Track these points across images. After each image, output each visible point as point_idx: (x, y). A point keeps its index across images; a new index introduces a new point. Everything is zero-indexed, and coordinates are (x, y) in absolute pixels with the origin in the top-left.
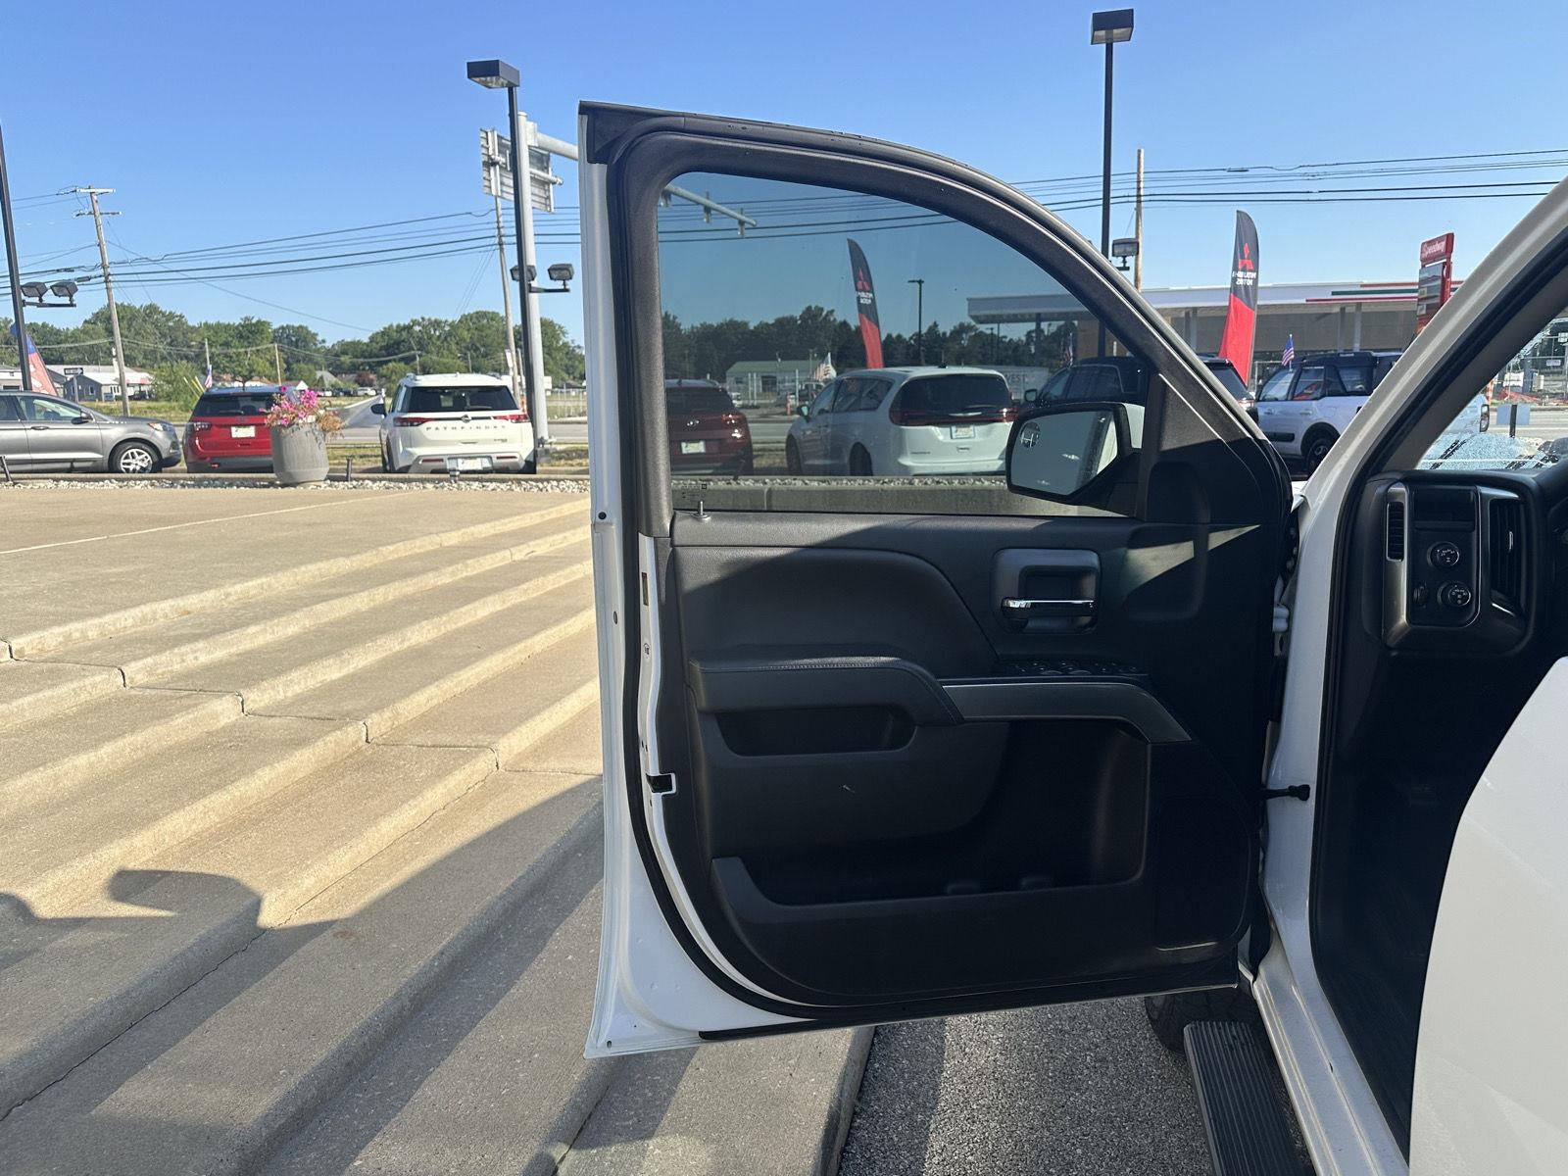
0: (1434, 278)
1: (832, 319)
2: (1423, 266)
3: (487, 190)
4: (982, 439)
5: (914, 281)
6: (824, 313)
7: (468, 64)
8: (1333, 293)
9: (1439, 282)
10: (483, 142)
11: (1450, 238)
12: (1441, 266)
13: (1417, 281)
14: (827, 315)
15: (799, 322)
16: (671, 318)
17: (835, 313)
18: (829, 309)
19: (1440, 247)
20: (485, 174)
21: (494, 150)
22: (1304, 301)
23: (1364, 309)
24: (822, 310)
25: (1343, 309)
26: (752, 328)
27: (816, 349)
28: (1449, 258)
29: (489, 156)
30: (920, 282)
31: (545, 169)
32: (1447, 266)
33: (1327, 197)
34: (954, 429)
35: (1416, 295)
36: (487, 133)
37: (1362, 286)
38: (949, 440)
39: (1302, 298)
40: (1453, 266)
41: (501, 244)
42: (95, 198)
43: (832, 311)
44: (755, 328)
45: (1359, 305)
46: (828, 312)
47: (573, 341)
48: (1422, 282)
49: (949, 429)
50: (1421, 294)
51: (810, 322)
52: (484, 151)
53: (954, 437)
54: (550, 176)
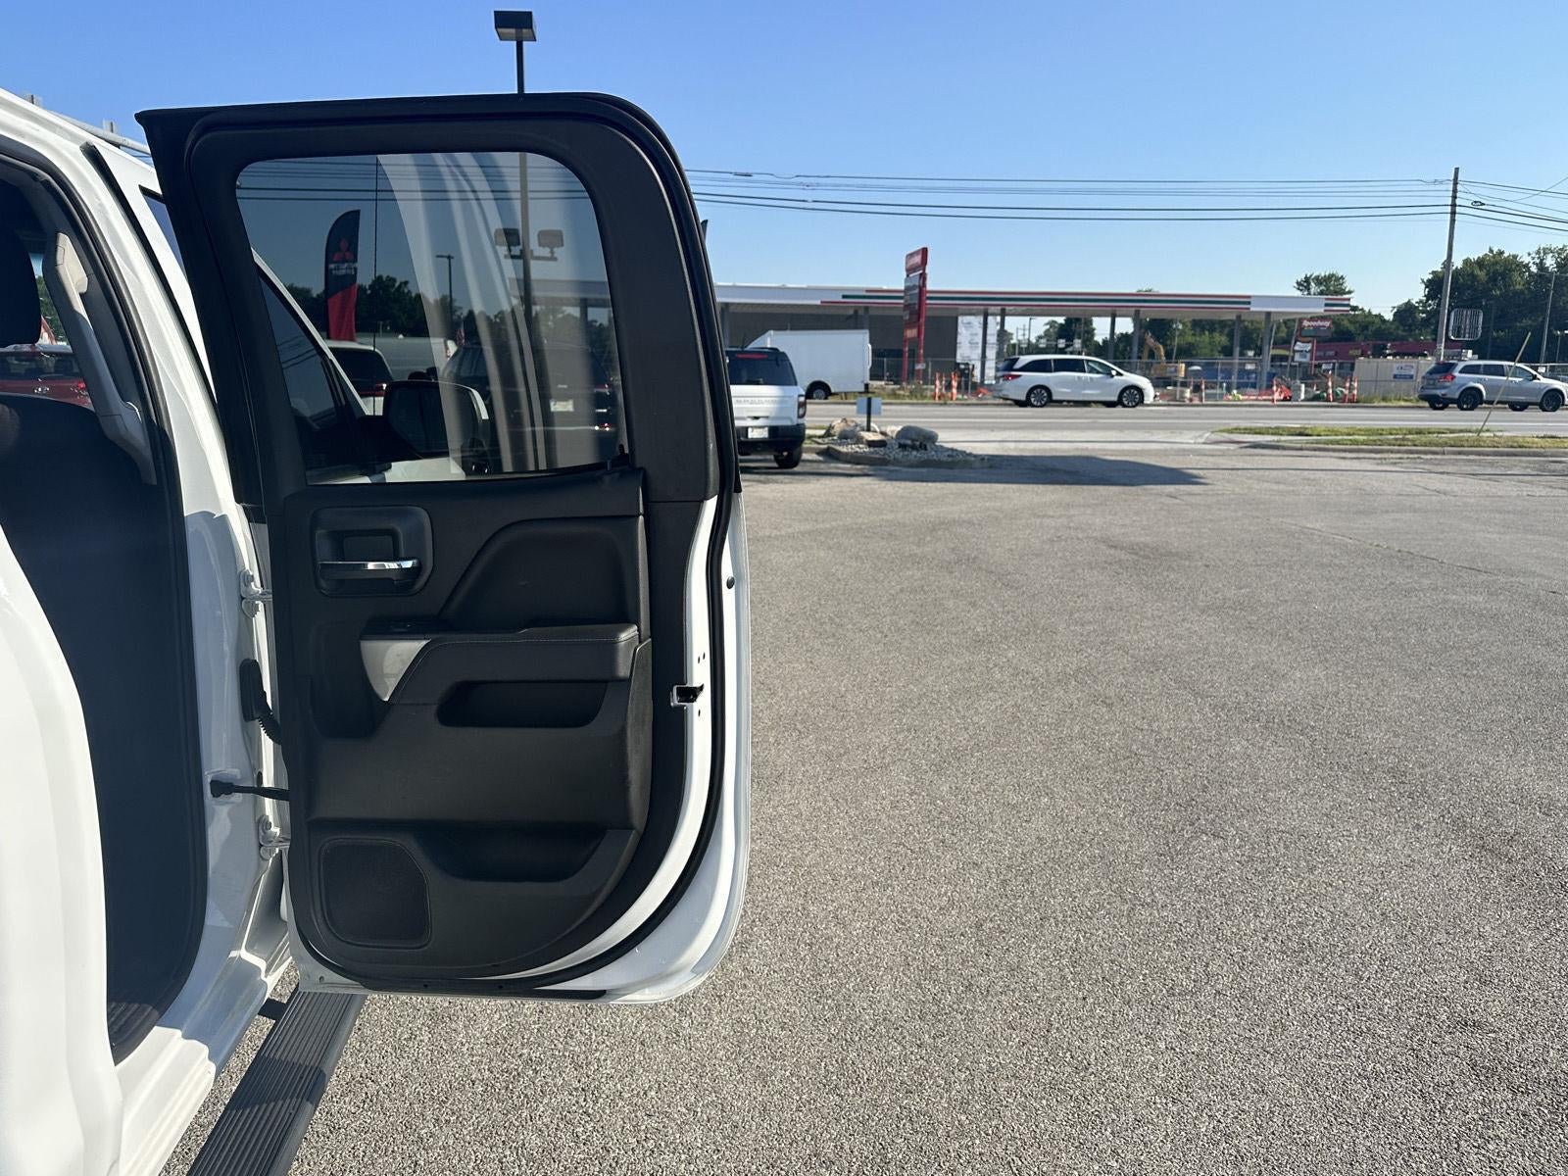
0: (914, 287)
1: (406, 291)
2: (908, 276)
5: (442, 256)
6: (397, 284)
8: (844, 297)
9: (917, 291)
11: (924, 251)
12: (918, 277)
13: (903, 288)
14: (400, 286)
15: (369, 292)
17: (409, 285)
18: (403, 280)
19: (918, 259)
22: (818, 302)
23: (871, 312)
24: (394, 280)
25: (856, 312)
26: (315, 296)
27: (388, 322)
28: (924, 270)
30: (449, 257)
32: (923, 276)
33: (818, 207)
35: (902, 301)
37: (867, 291)
39: (816, 299)
40: (928, 277)
43: (406, 283)
44: (318, 295)
45: (867, 308)
46: (401, 283)
48: (907, 289)
50: (906, 301)
51: (381, 292)
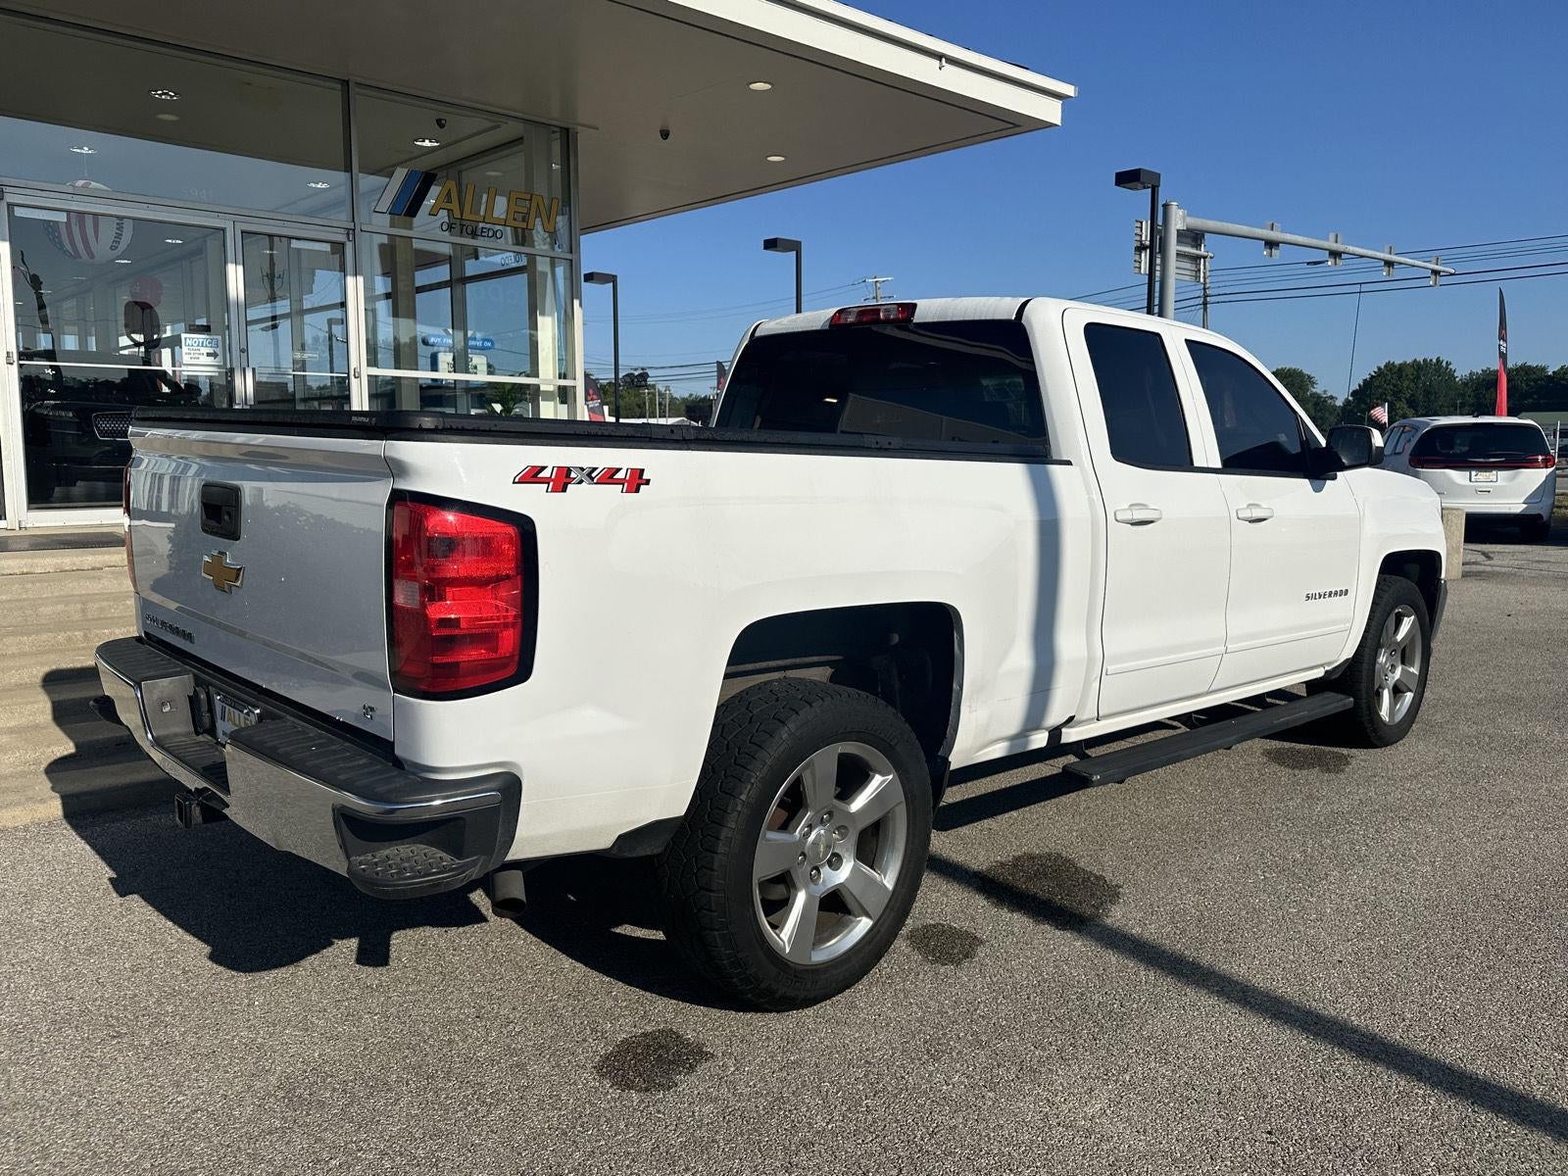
3: (1137, 270)
4: (1505, 484)
7: (1117, 174)
10: (1138, 231)
16: (1444, 364)
20: (1137, 258)
21: (1146, 236)
29: (1141, 241)
31: (1198, 247)
34: (1474, 473)
36: (1142, 223)
38: (1468, 483)
41: (1205, 304)
42: (878, 285)
47: (1325, 392)
49: (1468, 473)
52: (1138, 238)
53: (1473, 480)
54: (1202, 251)
